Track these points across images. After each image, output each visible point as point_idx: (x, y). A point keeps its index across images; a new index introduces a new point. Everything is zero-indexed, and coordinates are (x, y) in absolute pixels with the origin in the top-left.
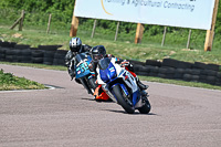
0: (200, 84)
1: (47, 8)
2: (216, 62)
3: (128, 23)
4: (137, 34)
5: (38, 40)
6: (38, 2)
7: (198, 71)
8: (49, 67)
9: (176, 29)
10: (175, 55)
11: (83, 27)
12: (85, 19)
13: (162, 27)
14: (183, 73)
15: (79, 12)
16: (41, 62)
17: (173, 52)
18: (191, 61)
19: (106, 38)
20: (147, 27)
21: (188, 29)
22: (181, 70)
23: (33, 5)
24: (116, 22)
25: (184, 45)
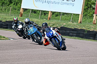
0: (76, 38)
1: (9, 4)
2: (84, 28)
3: (45, 11)
4: (49, 16)
5: (6, 18)
6: (5, 2)
7: (76, 32)
8: (10, 30)
9: (66, 14)
10: (65, 25)
11: (25, 12)
12: (26, 9)
15: (24, 6)
16: (7, 28)
17: (65, 24)
18: (72, 28)
19: (35, 18)
20: (53, 13)
21: (71, 14)
22: (68, 32)
23: (3, 3)
24: (40, 11)
25: (70, 21)
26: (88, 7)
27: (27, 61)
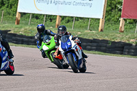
0: (96, 52)
1: (1, 7)
2: (106, 38)
3: (51, 16)
4: (57, 22)
7: (95, 44)
9: (81, 18)
11: (23, 18)
13: (72, 17)
14: (86, 46)
15: (21, 8)
17: (79, 33)
18: (91, 38)
20: (63, 18)
21: (88, 18)
22: (85, 44)
24: (44, 15)
25: (86, 29)
26: (112, 8)
27: (29, 86)
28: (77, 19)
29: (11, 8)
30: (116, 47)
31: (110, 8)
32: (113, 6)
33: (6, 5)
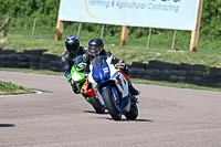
0: (186, 85)
1: (32, 12)
2: (202, 62)
3: (113, 26)
4: (123, 36)
5: (24, 45)
6: (22, 7)
7: (185, 72)
9: (161, 30)
10: (160, 57)
11: (67, 30)
12: (70, 23)
13: (147, 28)
14: (169, 75)
15: (63, 15)
16: (27, 67)
17: (159, 54)
18: (177, 62)
20: (132, 29)
21: (173, 31)
22: (167, 71)
23: (17, 10)
24: (101, 25)
25: (170, 46)
26: (212, 14)
27: (77, 140)
28: (155, 31)
29: (48, 13)
30: (217, 77)
31: (207, 14)
32: (213, 11)
33: (40, 9)
